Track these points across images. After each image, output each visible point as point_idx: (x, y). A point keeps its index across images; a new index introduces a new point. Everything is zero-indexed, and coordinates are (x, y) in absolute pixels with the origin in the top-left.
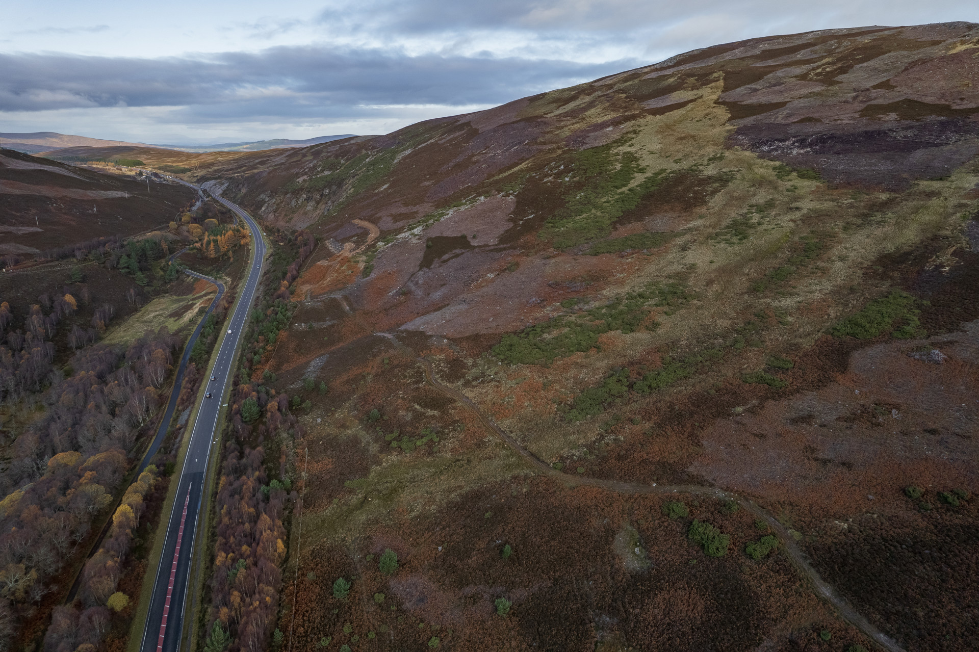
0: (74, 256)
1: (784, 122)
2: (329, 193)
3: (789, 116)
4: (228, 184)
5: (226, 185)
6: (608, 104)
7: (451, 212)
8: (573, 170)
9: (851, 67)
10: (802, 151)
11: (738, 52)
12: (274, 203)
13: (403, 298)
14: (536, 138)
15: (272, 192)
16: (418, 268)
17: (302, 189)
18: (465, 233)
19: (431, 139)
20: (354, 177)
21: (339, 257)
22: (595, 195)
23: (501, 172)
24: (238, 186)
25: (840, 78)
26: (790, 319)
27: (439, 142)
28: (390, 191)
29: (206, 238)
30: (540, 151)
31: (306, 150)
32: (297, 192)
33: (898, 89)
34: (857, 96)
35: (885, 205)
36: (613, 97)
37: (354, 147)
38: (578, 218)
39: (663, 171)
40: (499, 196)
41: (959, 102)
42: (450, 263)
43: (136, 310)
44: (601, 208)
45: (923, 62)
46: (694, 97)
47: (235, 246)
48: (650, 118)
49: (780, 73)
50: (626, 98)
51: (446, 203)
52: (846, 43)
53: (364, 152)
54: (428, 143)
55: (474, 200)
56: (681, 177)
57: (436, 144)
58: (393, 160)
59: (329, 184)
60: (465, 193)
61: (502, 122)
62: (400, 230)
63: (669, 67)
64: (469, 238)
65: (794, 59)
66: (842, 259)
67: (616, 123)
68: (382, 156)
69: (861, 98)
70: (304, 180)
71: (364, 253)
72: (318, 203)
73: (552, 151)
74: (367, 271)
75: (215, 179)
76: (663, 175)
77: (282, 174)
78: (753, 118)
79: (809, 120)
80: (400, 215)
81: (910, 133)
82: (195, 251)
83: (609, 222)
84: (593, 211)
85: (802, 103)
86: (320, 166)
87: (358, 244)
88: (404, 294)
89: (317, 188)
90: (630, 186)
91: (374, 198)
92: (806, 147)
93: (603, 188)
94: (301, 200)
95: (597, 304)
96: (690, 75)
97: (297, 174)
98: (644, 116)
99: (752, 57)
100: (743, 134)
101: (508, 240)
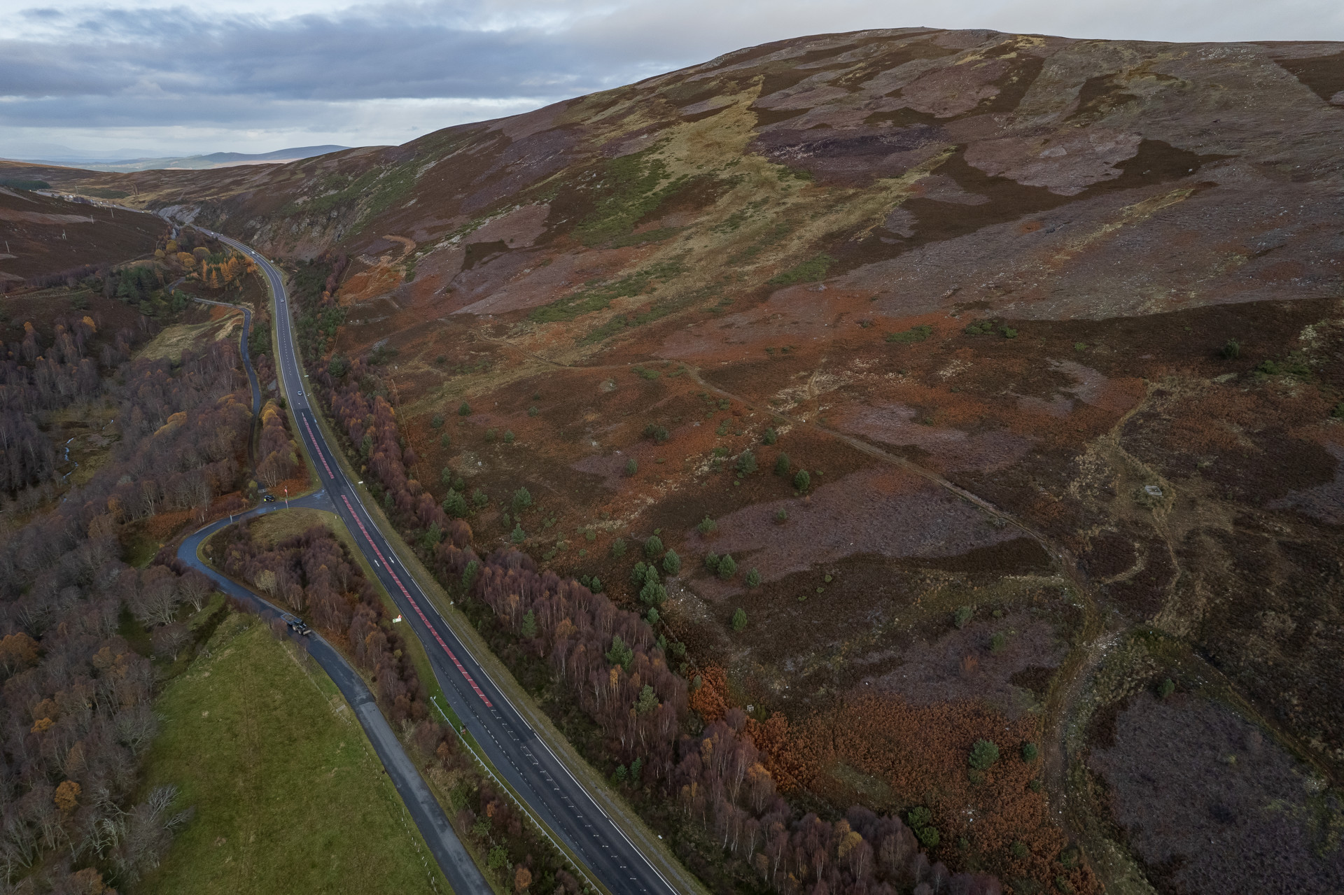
0: (66, 284)
1: (801, 128)
2: (338, 216)
3: (808, 122)
4: (199, 209)
5: (198, 210)
6: (647, 110)
7: (487, 221)
8: (604, 178)
9: (877, 73)
10: (805, 155)
11: (784, 53)
12: (270, 230)
13: (448, 295)
14: (572, 147)
15: (264, 217)
16: (460, 271)
17: (303, 213)
18: (503, 238)
19: (458, 149)
20: (367, 196)
21: (377, 268)
22: (622, 200)
23: (536, 182)
24: (215, 211)
25: (865, 85)
26: (746, 278)
27: (467, 153)
28: (419, 206)
29: (205, 268)
30: (575, 160)
31: (293, 166)
32: (297, 216)
33: (904, 98)
34: (870, 104)
35: (850, 198)
36: (653, 102)
37: (363, 161)
38: (607, 220)
39: (685, 176)
40: (534, 204)
41: (942, 111)
42: (489, 264)
43: (151, 338)
44: (627, 211)
45: (934, 71)
46: (731, 103)
47: (241, 274)
48: (684, 125)
49: (815, 78)
50: (666, 103)
51: (482, 214)
52: (884, 47)
53: (375, 166)
54: (455, 154)
55: (510, 209)
56: (698, 181)
57: (463, 155)
58: (415, 174)
59: (337, 205)
60: (501, 204)
61: (538, 129)
62: (438, 241)
63: (715, 68)
64: (507, 242)
65: (834, 62)
66: (799, 238)
67: (651, 130)
68: (399, 170)
69: (872, 105)
70: (305, 202)
71: (404, 263)
72: (325, 228)
73: (588, 159)
74: (409, 277)
75: (179, 203)
76: (685, 180)
77: (274, 194)
78: (775, 124)
79: (823, 126)
80: (435, 227)
81: (895, 139)
82: (193, 281)
83: (632, 222)
84: (620, 214)
85: (825, 109)
86: (322, 184)
87: (395, 256)
88: (449, 291)
89: (323, 210)
90: (654, 191)
91: (403, 214)
92: (810, 151)
93: (630, 193)
94: (304, 225)
95: (613, 281)
96: (732, 78)
97: (294, 194)
98: (679, 123)
99: (796, 58)
100: (762, 140)
101: (543, 242)
